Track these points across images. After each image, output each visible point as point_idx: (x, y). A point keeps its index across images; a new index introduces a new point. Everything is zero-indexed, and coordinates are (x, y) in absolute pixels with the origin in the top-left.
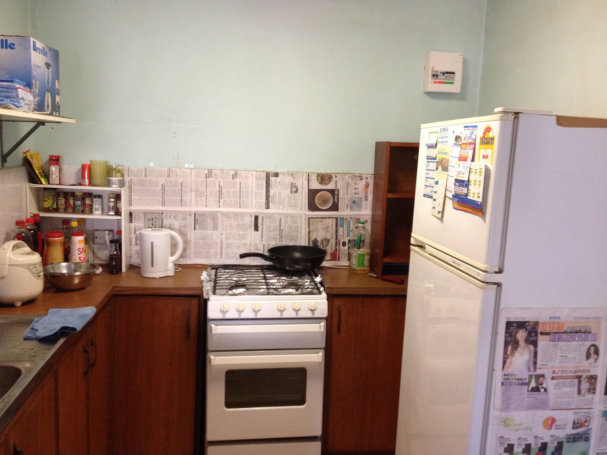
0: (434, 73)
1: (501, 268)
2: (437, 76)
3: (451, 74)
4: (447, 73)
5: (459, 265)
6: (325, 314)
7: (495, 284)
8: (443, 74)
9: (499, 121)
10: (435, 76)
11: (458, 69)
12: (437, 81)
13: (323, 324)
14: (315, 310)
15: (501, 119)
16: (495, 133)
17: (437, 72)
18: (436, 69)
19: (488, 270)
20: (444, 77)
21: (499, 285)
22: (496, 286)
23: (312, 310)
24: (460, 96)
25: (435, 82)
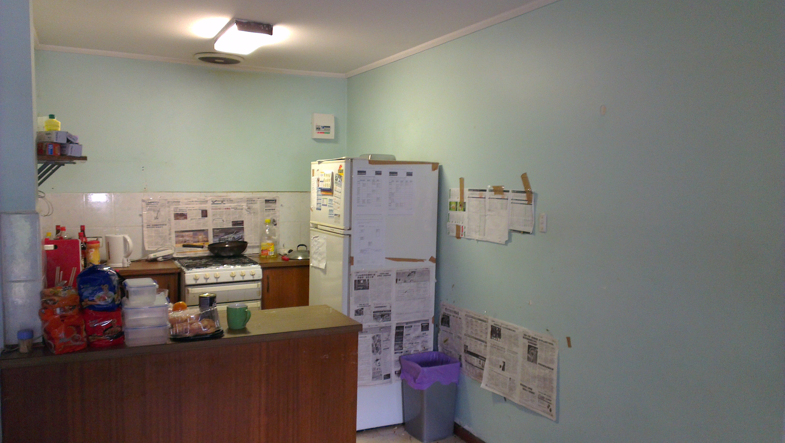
0: (317, 127)
1: (350, 228)
2: (319, 128)
3: (328, 128)
4: (325, 127)
5: (333, 230)
6: (261, 277)
7: (348, 235)
8: (323, 127)
9: (344, 163)
10: (318, 128)
11: (332, 124)
12: (320, 132)
13: (260, 283)
14: (254, 275)
15: (345, 162)
16: (343, 168)
17: (319, 126)
18: (318, 124)
19: (345, 229)
20: (323, 129)
21: (350, 235)
22: (349, 236)
23: (252, 275)
24: (335, 140)
25: (318, 133)
